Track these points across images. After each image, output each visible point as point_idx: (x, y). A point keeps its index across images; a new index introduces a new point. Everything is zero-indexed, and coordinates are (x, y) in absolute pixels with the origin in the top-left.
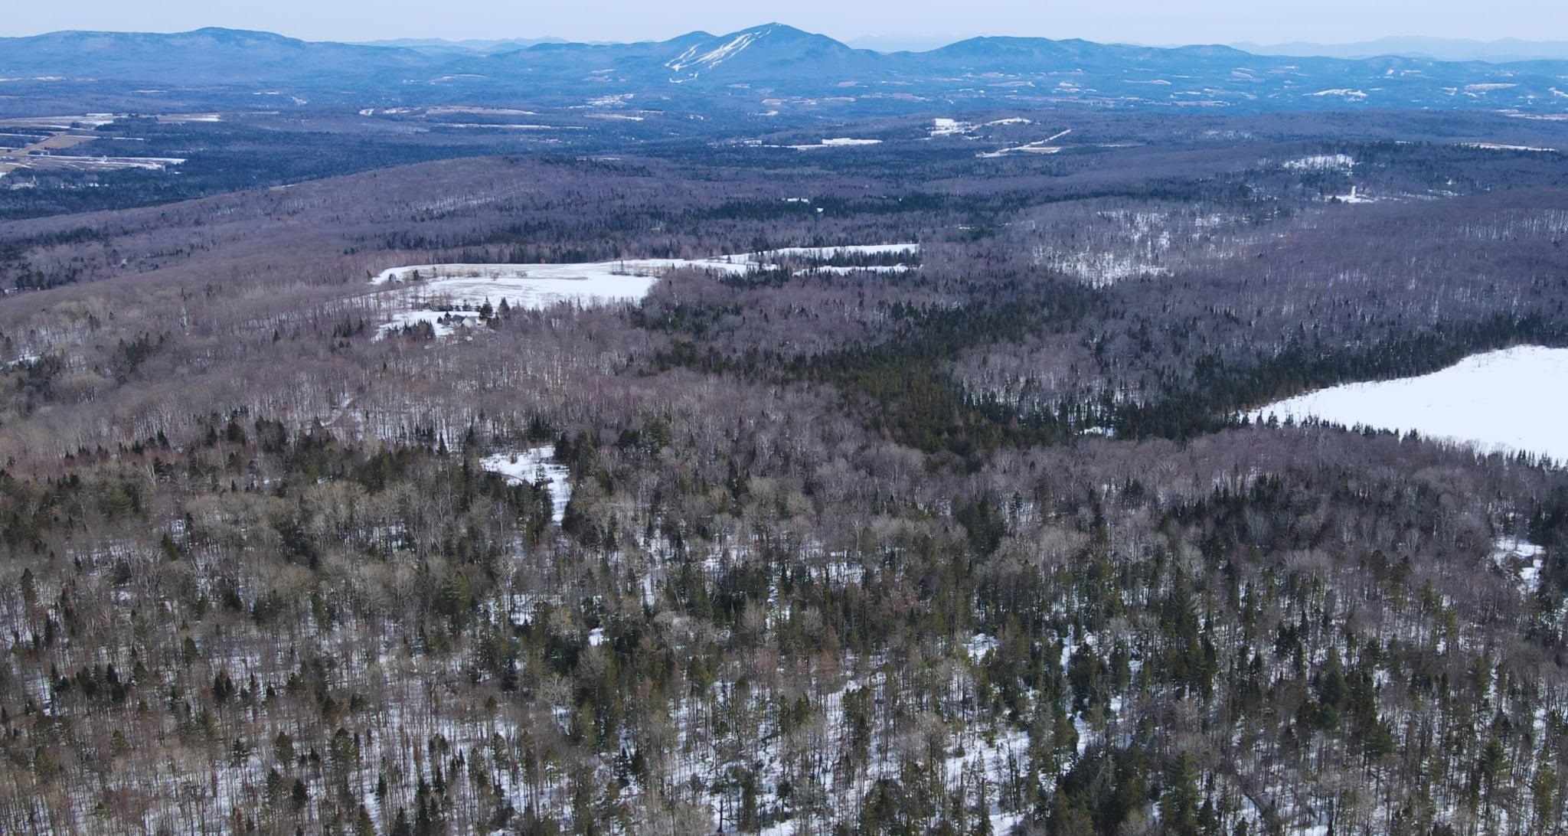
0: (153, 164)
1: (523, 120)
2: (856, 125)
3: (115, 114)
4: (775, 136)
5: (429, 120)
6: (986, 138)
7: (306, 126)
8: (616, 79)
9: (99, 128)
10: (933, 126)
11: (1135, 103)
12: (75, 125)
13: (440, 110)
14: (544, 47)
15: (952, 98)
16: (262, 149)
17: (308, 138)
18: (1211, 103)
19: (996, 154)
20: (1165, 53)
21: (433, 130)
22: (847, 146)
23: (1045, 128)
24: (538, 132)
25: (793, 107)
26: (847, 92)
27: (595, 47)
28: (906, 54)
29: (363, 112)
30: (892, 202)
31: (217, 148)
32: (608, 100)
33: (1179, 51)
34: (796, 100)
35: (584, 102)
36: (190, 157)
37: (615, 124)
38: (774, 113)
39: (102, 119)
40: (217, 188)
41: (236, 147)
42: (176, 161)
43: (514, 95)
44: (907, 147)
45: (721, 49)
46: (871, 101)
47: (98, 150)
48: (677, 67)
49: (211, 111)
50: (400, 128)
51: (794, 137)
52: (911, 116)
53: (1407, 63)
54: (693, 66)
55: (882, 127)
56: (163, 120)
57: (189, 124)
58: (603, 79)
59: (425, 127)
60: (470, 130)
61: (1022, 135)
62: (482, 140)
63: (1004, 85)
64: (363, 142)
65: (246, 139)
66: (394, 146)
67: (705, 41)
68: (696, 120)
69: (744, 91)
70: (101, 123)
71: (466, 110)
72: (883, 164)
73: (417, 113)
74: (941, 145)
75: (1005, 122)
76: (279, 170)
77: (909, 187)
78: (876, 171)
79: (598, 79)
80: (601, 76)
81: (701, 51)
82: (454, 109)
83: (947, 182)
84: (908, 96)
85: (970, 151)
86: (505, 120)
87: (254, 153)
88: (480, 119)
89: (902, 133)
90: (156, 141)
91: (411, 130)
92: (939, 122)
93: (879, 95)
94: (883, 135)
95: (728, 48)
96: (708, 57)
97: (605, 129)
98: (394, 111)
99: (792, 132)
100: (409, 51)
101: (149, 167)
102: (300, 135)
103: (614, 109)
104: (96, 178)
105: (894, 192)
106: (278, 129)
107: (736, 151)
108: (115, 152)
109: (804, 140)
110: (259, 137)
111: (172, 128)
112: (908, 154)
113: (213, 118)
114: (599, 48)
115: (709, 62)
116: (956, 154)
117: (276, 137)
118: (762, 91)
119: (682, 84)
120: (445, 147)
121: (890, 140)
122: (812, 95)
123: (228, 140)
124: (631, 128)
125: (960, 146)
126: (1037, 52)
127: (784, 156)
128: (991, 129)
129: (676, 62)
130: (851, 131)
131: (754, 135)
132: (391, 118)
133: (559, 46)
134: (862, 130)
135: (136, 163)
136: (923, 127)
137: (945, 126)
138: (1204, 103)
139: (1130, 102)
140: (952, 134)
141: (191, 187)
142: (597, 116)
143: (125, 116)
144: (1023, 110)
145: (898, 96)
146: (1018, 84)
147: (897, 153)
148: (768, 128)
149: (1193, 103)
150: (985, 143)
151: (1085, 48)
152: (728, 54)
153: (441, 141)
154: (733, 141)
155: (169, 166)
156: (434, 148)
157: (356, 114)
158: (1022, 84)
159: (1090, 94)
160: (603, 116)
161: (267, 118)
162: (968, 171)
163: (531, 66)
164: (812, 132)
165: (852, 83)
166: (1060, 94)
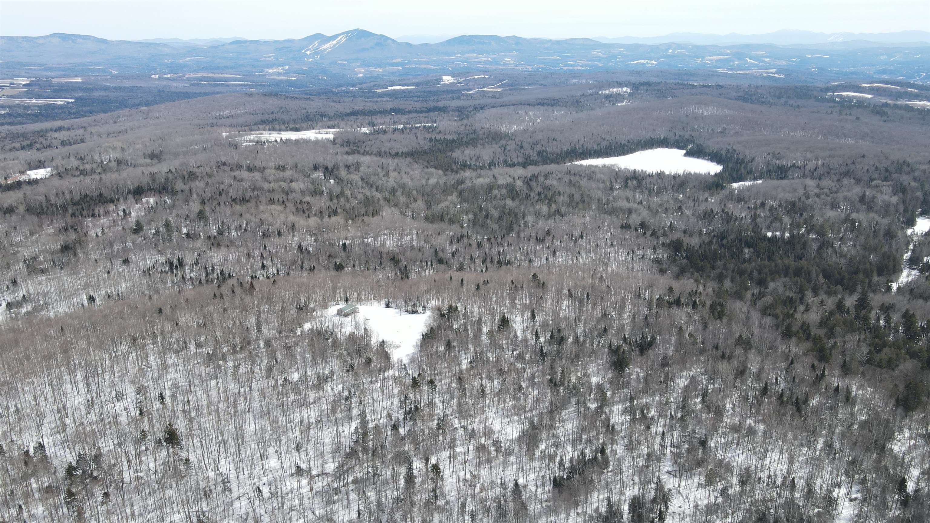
0: (60, 102)
1: (236, 80)
2: (404, 80)
3: (28, 78)
4: (364, 86)
5: (189, 80)
6: (467, 84)
7: (128, 84)
8: (277, 59)
9: (24, 85)
10: (441, 80)
11: (542, 68)
12: (12, 84)
13: (192, 75)
14: (237, 42)
15: (451, 67)
16: (112, 95)
17: (131, 89)
18: (580, 68)
19: (472, 92)
20: (558, 42)
21: (191, 85)
22: (400, 89)
23: (496, 78)
24: (245, 85)
25: (371, 72)
26: (397, 64)
27: (265, 42)
28: (426, 44)
29: (153, 76)
30: (425, 109)
31: (87, 94)
32: (275, 70)
33: (566, 42)
34: (372, 69)
35: (263, 71)
36: (76, 98)
37: (281, 81)
38: (361, 75)
39: (23, 81)
40: (98, 112)
41: (97, 94)
42: (70, 100)
43: (226, 67)
44: (429, 89)
45: (331, 43)
46: (409, 69)
47: (30, 96)
48: (308, 52)
49: (76, 76)
50: (175, 84)
51: (374, 86)
52: (431, 75)
53: (679, 46)
54: (317, 52)
55: (417, 81)
56: (55, 80)
57: (68, 83)
58: (270, 59)
59: (187, 83)
60: (211, 85)
61: (484, 83)
62: (217, 89)
63: (476, 60)
64: (159, 91)
65: (101, 89)
66: (175, 92)
67: (322, 38)
68: (323, 80)
69: (344, 65)
70: (25, 83)
71: (205, 75)
72: (419, 97)
73: (180, 77)
74: (445, 88)
75: (476, 77)
76: (122, 104)
77: (431, 104)
78: (416, 99)
79: (268, 59)
80: (269, 57)
81: (320, 44)
82: (199, 75)
83: (449, 102)
84: (428, 66)
85: (459, 91)
86: (227, 79)
87: (107, 96)
88: (214, 79)
89: (426, 83)
90: (55, 91)
91: (181, 85)
92: (444, 78)
93: (414, 66)
94: (417, 84)
95: (335, 42)
96: (324, 47)
97: (278, 83)
98: (169, 76)
99: (372, 84)
100: (165, 45)
101: (58, 103)
102: (125, 88)
103: (279, 74)
104: (36, 108)
105: (425, 106)
106: (114, 85)
107: (347, 92)
108: (38, 96)
109: (379, 87)
110: (106, 89)
111: (61, 85)
112: (430, 92)
113: (79, 80)
114: (266, 42)
115: (325, 50)
116: (452, 92)
117: (115, 89)
118: (353, 65)
119: (312, 61)
120: (200, 93)
121: (421, 87)
122: (379, 66)
123: (92, 90)
124: (290, 83)
125: (455, 88)
126: (493, 43)
127: (371, 94)
128: (470, 80)
129: (308, 50)
130: (401, 83)
131: (354, 85)
132: (168, 79)
133: (246, 41)
134: (408, 82)
135: (51, 101)
136: (436, 80)
137: (447, 79)
138: (576, 68)
139: (540, 68)
140: (451, 83)
141: (86, 112)
142: (272, 77)
143: (34, 79)
144: (485, 72)
145: (423, 66)
146: (484, 59)
147: (424, 92)
148: (361, 82)
149: (571, 68)
150: (466, 87)
151: (518, 40)
152: (334, 45)
153: (197, 90)
154: (344, 88)
155: (68, 103)
156: (195, 93)
157: (150, 77)
158: (486, 59)
159: (519, 64)
160: (276, 77)
161: (107, 80)
162: (459, 98)
163: (232, 53)
164: (383, 83)
165: (399, 60)
166: (504, 64)
